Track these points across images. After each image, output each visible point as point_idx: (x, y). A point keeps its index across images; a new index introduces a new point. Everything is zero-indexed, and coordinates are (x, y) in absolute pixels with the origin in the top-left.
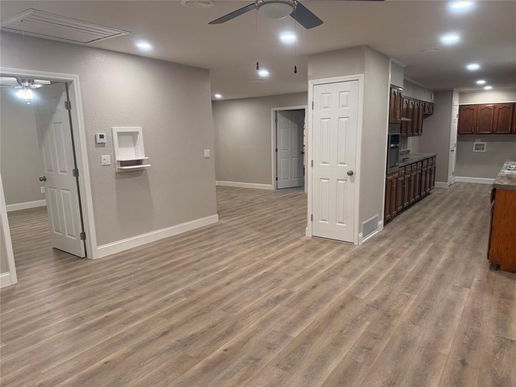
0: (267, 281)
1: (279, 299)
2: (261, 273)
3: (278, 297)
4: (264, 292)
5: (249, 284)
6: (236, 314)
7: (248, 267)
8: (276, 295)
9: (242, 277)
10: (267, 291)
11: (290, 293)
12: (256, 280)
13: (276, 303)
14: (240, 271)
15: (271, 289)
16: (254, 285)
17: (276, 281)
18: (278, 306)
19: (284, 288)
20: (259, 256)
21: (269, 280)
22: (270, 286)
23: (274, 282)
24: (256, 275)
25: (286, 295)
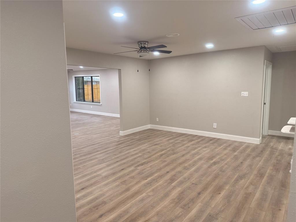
0: (146, 173)
1: (142, 164)
2: (149, 179)
3: (142, 165)
4: (149, 167)
5: (156, 172)
6: (160, 160)
7: (158, 184)
8: (143, 166)
9: (161, 177)
10: (147, 168)
11: (136, 167)
12: (152, 174)
13: (144, 163)
14: (162, 181)
15: (145, 169)
16: (154, 171)
17: (141, 173)
18: (143, 162)
19: (138, 169)
20: (149, 196)
21: (145, 174)
22: (145, 170)
23: (143, 173)
24: (152, 177)
25: (138, 166)
